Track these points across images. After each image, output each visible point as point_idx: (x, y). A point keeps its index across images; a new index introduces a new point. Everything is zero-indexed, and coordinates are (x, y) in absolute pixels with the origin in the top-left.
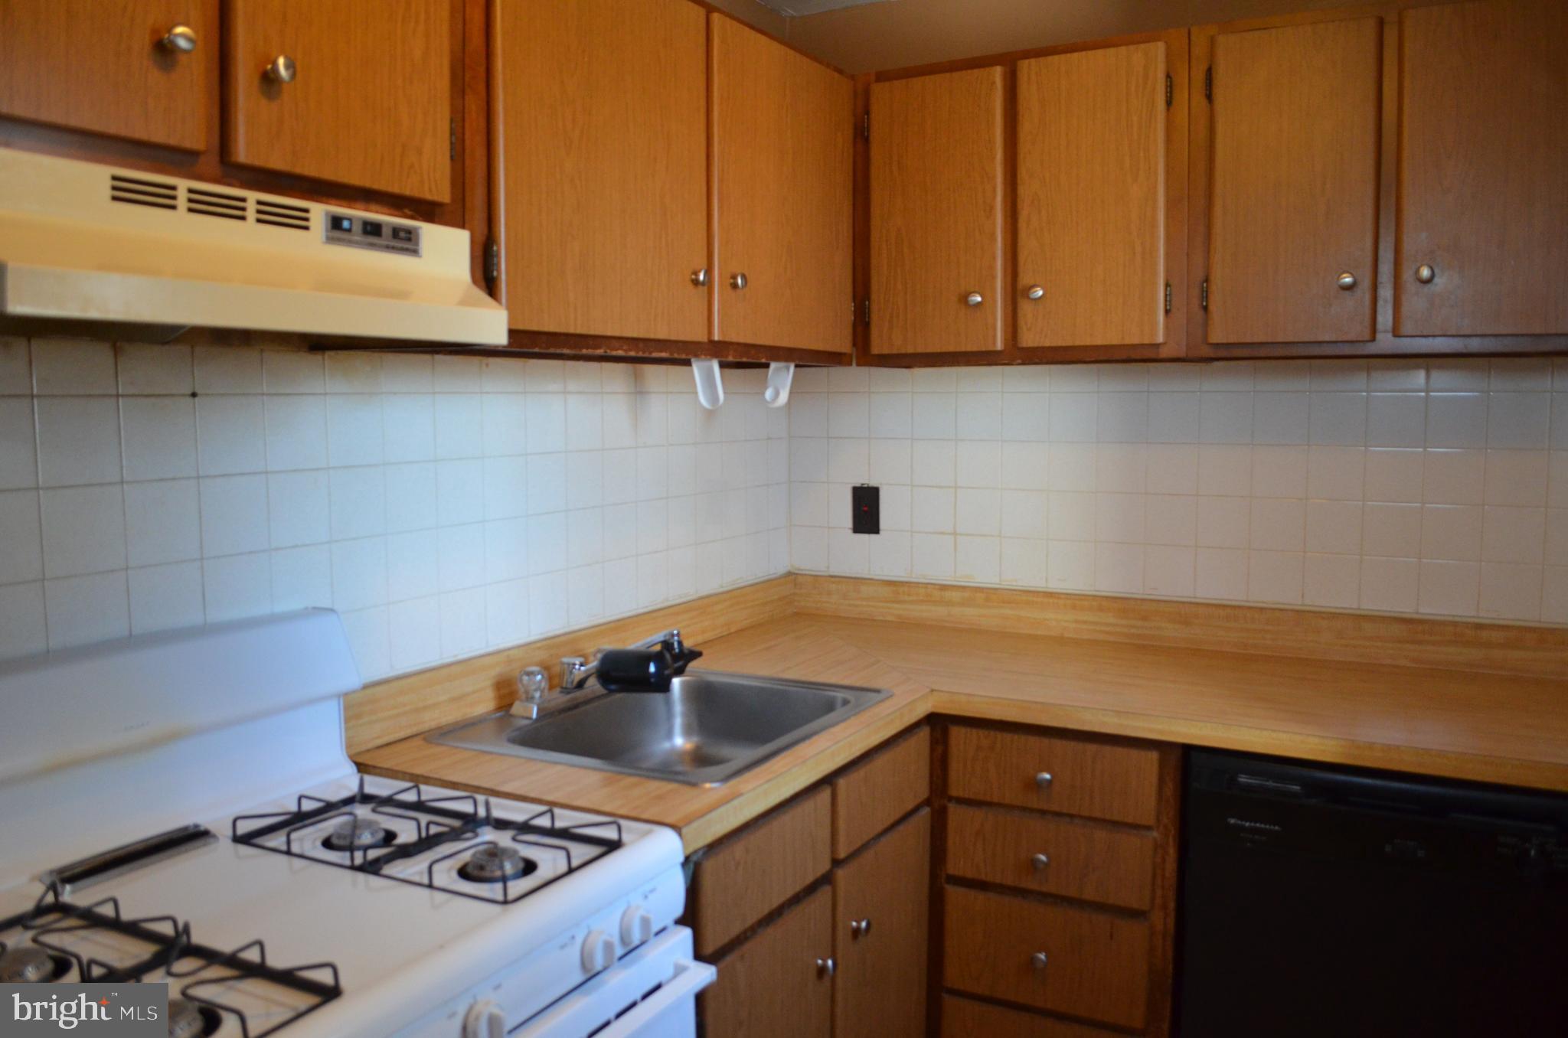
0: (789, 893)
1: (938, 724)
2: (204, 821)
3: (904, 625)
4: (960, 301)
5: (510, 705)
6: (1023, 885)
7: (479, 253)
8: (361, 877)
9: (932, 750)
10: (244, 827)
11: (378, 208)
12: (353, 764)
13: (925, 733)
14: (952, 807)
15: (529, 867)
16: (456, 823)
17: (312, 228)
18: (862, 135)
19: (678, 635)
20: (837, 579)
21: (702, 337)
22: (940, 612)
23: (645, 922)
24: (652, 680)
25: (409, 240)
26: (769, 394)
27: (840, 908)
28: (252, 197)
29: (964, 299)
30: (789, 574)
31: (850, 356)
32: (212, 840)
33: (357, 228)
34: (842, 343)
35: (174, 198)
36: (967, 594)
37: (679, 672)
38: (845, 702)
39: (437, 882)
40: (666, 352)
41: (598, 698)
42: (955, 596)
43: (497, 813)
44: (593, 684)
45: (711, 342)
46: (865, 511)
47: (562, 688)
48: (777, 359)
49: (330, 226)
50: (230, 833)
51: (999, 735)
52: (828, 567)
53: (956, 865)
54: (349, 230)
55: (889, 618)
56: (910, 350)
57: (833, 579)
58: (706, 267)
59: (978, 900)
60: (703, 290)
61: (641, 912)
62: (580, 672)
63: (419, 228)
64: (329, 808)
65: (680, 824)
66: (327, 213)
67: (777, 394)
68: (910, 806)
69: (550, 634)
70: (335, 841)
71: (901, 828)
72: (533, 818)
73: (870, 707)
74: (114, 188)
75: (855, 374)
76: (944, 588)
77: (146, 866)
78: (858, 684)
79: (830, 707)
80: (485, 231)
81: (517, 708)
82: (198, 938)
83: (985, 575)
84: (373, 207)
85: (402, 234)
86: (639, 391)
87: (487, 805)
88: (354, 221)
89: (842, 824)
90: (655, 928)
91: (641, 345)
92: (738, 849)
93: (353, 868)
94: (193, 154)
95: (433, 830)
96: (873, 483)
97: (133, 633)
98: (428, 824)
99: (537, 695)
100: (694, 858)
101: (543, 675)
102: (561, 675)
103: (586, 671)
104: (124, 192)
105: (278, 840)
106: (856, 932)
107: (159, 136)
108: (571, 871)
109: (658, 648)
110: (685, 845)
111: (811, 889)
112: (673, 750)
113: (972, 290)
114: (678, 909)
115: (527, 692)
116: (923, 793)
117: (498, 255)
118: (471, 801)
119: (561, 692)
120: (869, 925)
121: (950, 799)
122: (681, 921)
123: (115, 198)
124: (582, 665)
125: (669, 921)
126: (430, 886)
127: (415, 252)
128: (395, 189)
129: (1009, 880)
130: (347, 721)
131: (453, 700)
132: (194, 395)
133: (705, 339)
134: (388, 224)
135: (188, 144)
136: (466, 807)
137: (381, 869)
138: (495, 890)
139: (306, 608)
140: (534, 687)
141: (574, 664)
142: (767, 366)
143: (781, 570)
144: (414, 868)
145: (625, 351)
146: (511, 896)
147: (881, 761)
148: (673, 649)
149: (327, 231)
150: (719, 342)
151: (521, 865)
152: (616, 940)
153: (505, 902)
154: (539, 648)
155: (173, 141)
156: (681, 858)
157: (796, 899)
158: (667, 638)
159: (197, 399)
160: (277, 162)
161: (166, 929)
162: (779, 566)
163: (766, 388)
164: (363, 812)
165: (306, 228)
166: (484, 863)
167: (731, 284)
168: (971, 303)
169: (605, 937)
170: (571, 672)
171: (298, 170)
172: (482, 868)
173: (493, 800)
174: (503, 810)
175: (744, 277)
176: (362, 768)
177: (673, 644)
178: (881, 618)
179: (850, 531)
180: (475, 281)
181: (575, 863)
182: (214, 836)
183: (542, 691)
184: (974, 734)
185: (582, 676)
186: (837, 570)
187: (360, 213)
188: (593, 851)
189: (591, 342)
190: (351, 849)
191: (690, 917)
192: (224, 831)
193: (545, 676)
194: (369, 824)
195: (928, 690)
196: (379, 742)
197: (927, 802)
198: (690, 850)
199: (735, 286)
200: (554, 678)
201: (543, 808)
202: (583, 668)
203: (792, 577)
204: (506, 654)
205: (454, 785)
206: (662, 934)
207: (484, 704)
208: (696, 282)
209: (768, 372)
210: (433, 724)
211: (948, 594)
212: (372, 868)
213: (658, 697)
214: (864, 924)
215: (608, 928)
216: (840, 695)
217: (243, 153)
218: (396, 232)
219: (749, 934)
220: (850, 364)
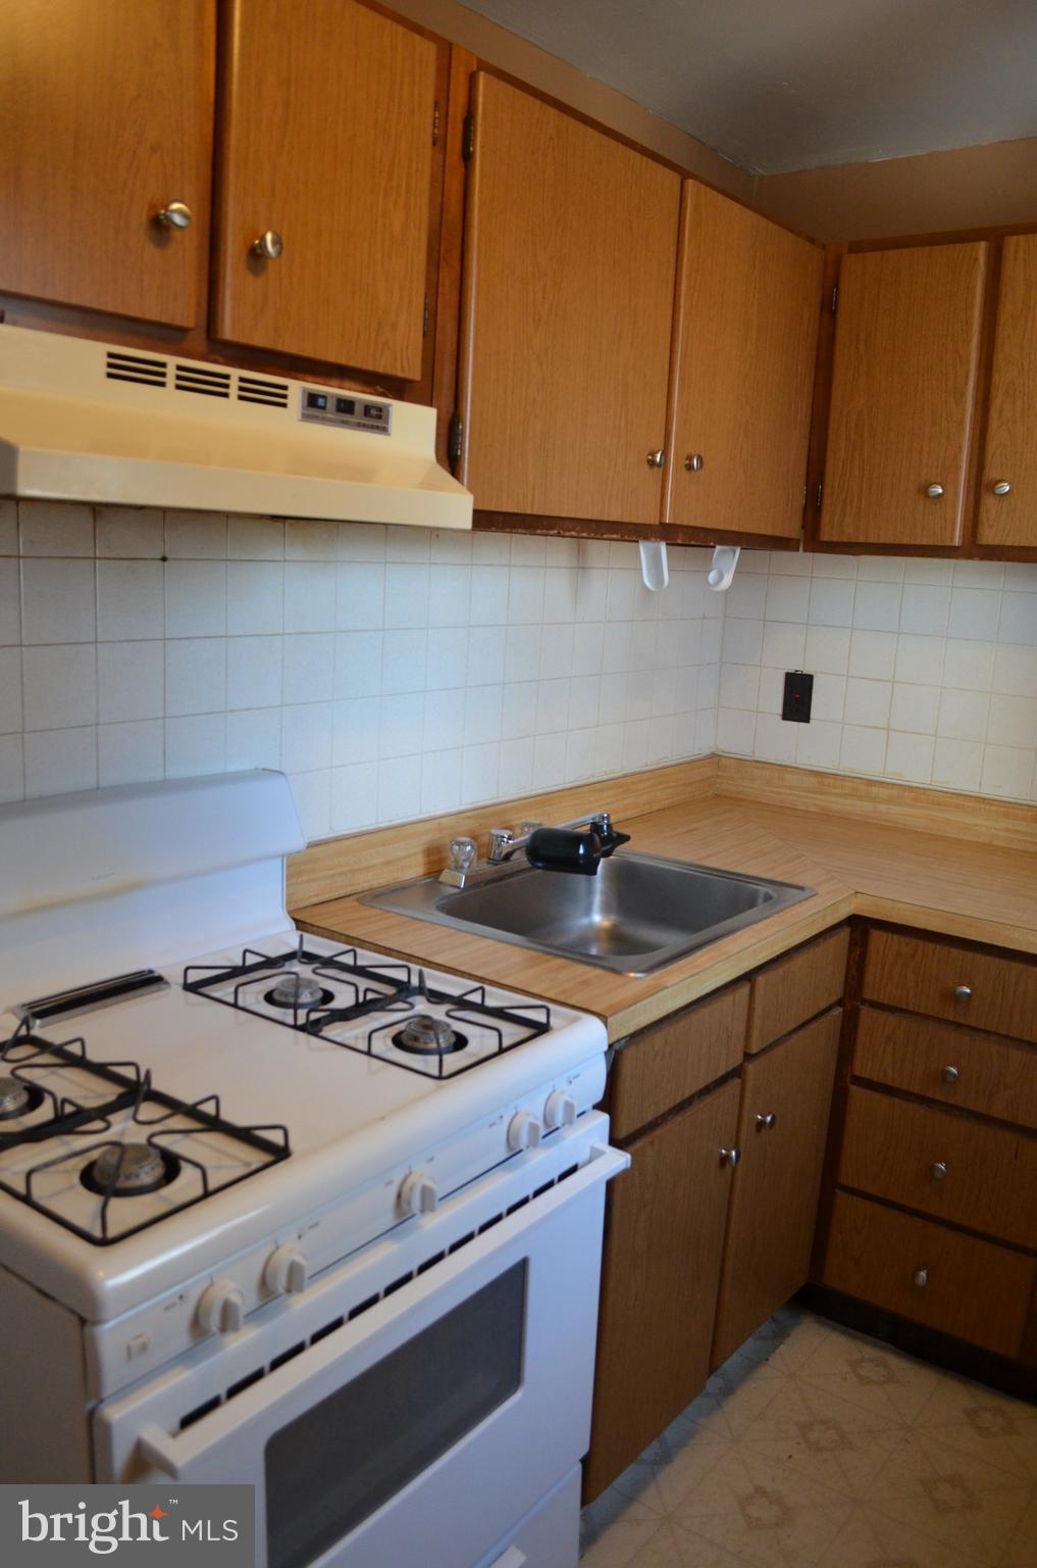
0: (701, 1085)
1: (859, 928)
2: (157, 965)
3: (826, 817)
4: (919, 490)
5: (440, 871)
6: (929, 1095)
7: (445, 431)
8: (302, 1036)
9: (850, 951)
10: (194, 976)
11: (352, 384)
12: (292, 921)
13: (844, 934)
14: (865, 1010)
15: (460, 1042)
16: (390, 990)
17: (289, 405)
18: (829, 308)
19: (608, 818)
20: (762, 765)
21: (652, 519)
22: (866, 807)
23: (569, 1106)
24: (581, 862)
25: (380, 417)
26: (712, 576)
27: (747, 1101)
28: (236, 373)
29: (924, 490)
30: (714, 755)
31: (799, 540)
32: (165, 986)
33: (331, 405)
34: (792, 528)
35: (163, 375)
36: (895, 792)
37: (607, 854)
38: (768, 898)
39: (375, 1050)
40: (617, 534)
41: (524, 870)
42: (883, 792)
43: (430, 984)
44: (520, 858)
45: (662, 524)
46: (796, 698)
47: (489, 859)
48: (722, 542)
49: (306, 404)
50: (181, 980)
51: (921, 944)
52: (753, 753)
53: (863, 1067)
54: (324, 408)
55: (812, 809)
56: (861, 539)
57: (758, 765)
58: (662, 448)
59: (882, 1102)
60: (658, 471)
61: (566, 1098)
62: (507, 846)
63: (389, 405)
64: (270, 963)
65: (607, 1015)
66: (304, 390)
67: (721, 577)
68: (823, 1005)
69: (481, 804)
70: (276, 996)
71: (813, 1026)
72: (466, 994)
73: (794, 905)
74: (110, 365)
75: (801, 559)
76: (871, 783)
77: (106, 1007)
78: (780, 879)
79: (751, 902)
80: (452, 410)
81: (445, 876)
82: (158, 1085)
83: (916, 775)
84: (347, 384)
85: (373, 412)
86: (581, 567)
87: (421, 975)
88: (329, 398)
89: (757, 1021)
90: (578, 1112)
91: (594, 526)
92: (658, 1040)
93: (295, 1027)
94: (183, 331)
95: (370, 996)
96: (806, 671)
97: (101, 785)
98: (366, 990)
99: (466, 865)
100: (617, 1047)
101: (472, 847)
102: (489, 845)
103: (513, 844)
104: (119, 370)
105: (225, 991)
106: (760, 1125)
107: (152, 314)
108: (502, 1051)
109: (586, 829)
110: (609, 1035)
111: (722, 1081)
112: (591, 926)
113: (933, 481)
114: (598, 1094)
115: (456, 861)
116: (837, 992)
117: (463, 434)
118: (405, 970)
119: (488, 863)
120: (773, 1119)
121: (864, 1001)
122: (598, 1107)
123: (110, 375)
124: (509, 838)
125: (589, 1106)
126: (369, 1053)
127: (384, 430)
128: (369, 366)
129: (915, 1088)
130: (288, 878)
131: (387, 863)
132: (164, 559)
133: (657, 523)
134: (360, 401)
135: (178, 322)
136: (401, 975)
137: (321, 1030)
138: (430, 1063)
139: (256, 769)
140: (463, 857)
141: (504, 837)
142: (714, 547)
143: (706, 752)
144: (353, 1032)
145: (577, 532)
146: (445, 1072)
147: (799, 962)
148: (603, 832)
149: (303, 408)
150: (669, 525)
151: (453, 1039)
152: (540, 1122)
153: (440, 1077)
154: (469, 818)
155: (165, 319)
156: (606, 1048)
157: (707, 1090)
158: (597, 820)
159: (166, 563)
160: (259, 339)
161: (129, 1073)
162: (703, 748)
163: (709, 572)
164: (304, 970)
165: (284, 405)
166: (418, 1035)
167: (686, 465)
168: (931, 494)
169: (531, 1119)
170: (499, 845)
171: (279, 348)
172: (416, 1039)
173: (426, 971)
174: (437, 981)
175: (700, 458)
176: (301, 925)
177: (602, 826)
178: (803, 808)
179: (780, 718)
180: (439, 459)
181: (506, 1044)
182: (167, 983)
183: (471, 863)
184: (896, 939)
185: (510, 849)
186: (761, 756)
187: (333, 390)
188: (524, 1032)
189: (545, 523)
190: (296, 1007)
191: (608, 1103)
192: (175, 977)
193: (476, 847)
194: (310, 983)
195: (853, 892)
196: (316, 900)
197: (840, 1003)
198: (614, 1039)
199: (690, 467)
200: (484, 848)
201: (477, 985)
202: (510, 842)
203: (715, 758)
204: (437, 821)
205: (388, 951)
206: (583, 1116)
207: (414, 870)
208: (652, 463)
209: (713, 552)
210: (366, 886)
211: (874, 790)
212: (312, 1028)
213: (581, 878)
214: (769, 1118)
215: (532, 1112)
216: (763, 889)
217: (228, 331)
218: (368, 409)
219: (659, 1121)
220: (798, 550)
